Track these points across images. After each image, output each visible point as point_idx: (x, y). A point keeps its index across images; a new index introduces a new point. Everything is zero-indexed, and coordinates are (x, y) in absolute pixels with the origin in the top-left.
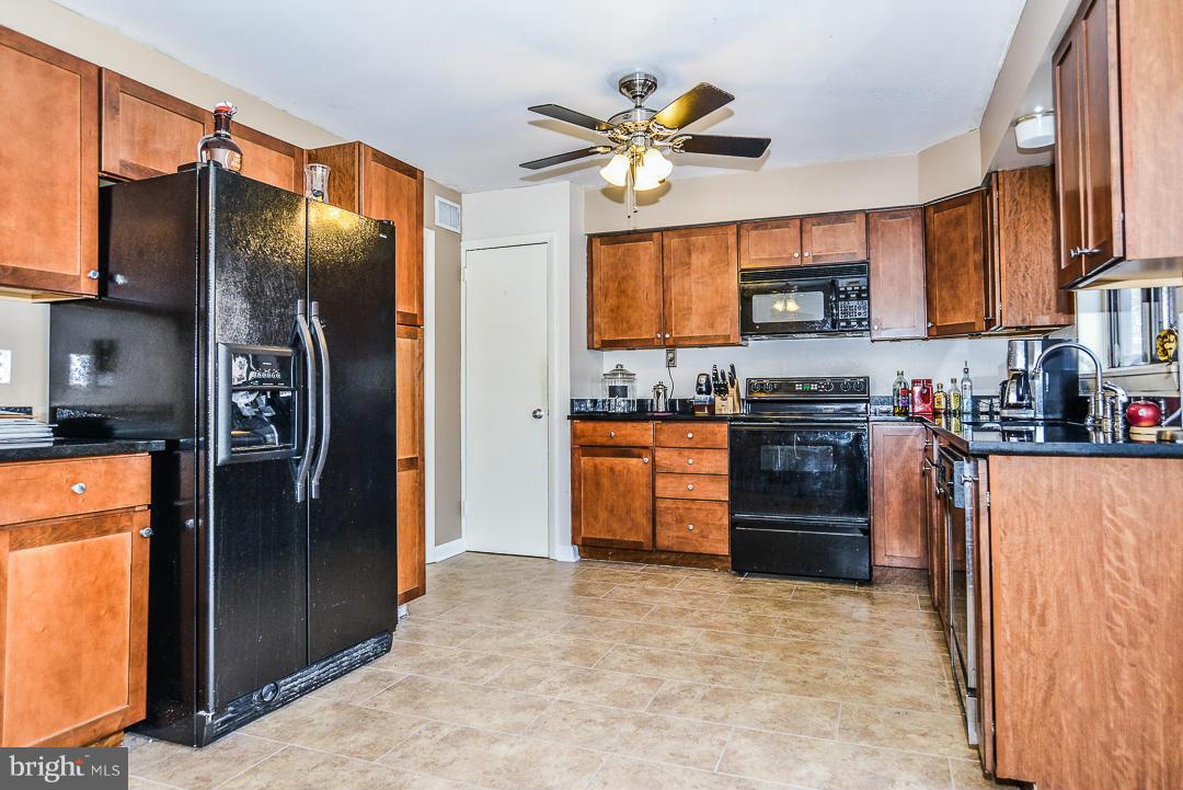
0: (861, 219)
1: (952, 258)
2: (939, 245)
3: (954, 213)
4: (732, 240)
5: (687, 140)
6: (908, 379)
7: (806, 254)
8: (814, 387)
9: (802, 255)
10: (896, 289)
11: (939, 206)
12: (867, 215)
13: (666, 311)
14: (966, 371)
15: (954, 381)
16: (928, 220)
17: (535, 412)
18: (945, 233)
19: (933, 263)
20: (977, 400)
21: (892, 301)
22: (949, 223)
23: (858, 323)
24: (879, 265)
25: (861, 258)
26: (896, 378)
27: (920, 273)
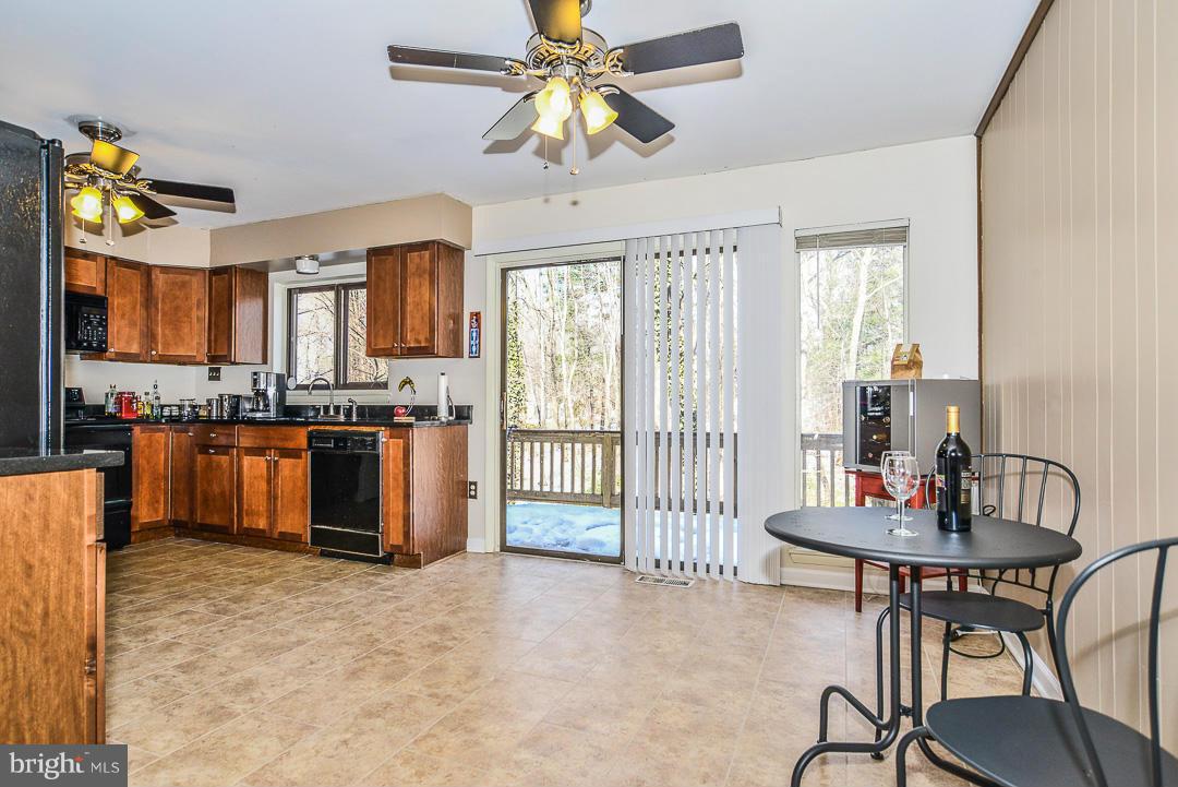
0: (101, 262)
1: (177, 308)
2: (163, 297)
3: (180, 278)
6: (118, 390)
10: (127, 322)
11: (165, 269)
12: (106, 259)
14: (156, 387)
15: (147, 394)
16: (152, 277)
18: (171, 290)
19: (157, 309)
20: (162, 407)
21: (122, 331)
22: (174, 283)
23: (99, 345)
24: (116, 302)
25: (100, 291)
26: (108, 390)
27: (145, 315)
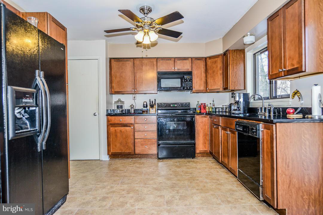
0: (190, 60)
1: (214, 72)
2: (210, 68)
3: (214, 60)
4: (155, 63)
5: (161, 30)
6: (200, 103)
7: (176, 68)
8: (176, 105)
9: (175, 69)
10: (199, 79)
11: (210, 58)
12: (192, 59)
13: (135, 83)
14: (213, 101)
15: (210, 104)
16: (207, 61)
17: (94, 114)
18: (212, 65)
19: (208, 73)
20: (216, 108)
21: (198, 82)
22: (213, 62)
23: (190, 88)
24: (195, 73)
25: (190, 70)
26: (197, 103)
27: (205, 75)
